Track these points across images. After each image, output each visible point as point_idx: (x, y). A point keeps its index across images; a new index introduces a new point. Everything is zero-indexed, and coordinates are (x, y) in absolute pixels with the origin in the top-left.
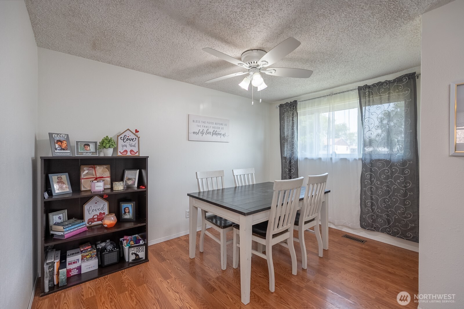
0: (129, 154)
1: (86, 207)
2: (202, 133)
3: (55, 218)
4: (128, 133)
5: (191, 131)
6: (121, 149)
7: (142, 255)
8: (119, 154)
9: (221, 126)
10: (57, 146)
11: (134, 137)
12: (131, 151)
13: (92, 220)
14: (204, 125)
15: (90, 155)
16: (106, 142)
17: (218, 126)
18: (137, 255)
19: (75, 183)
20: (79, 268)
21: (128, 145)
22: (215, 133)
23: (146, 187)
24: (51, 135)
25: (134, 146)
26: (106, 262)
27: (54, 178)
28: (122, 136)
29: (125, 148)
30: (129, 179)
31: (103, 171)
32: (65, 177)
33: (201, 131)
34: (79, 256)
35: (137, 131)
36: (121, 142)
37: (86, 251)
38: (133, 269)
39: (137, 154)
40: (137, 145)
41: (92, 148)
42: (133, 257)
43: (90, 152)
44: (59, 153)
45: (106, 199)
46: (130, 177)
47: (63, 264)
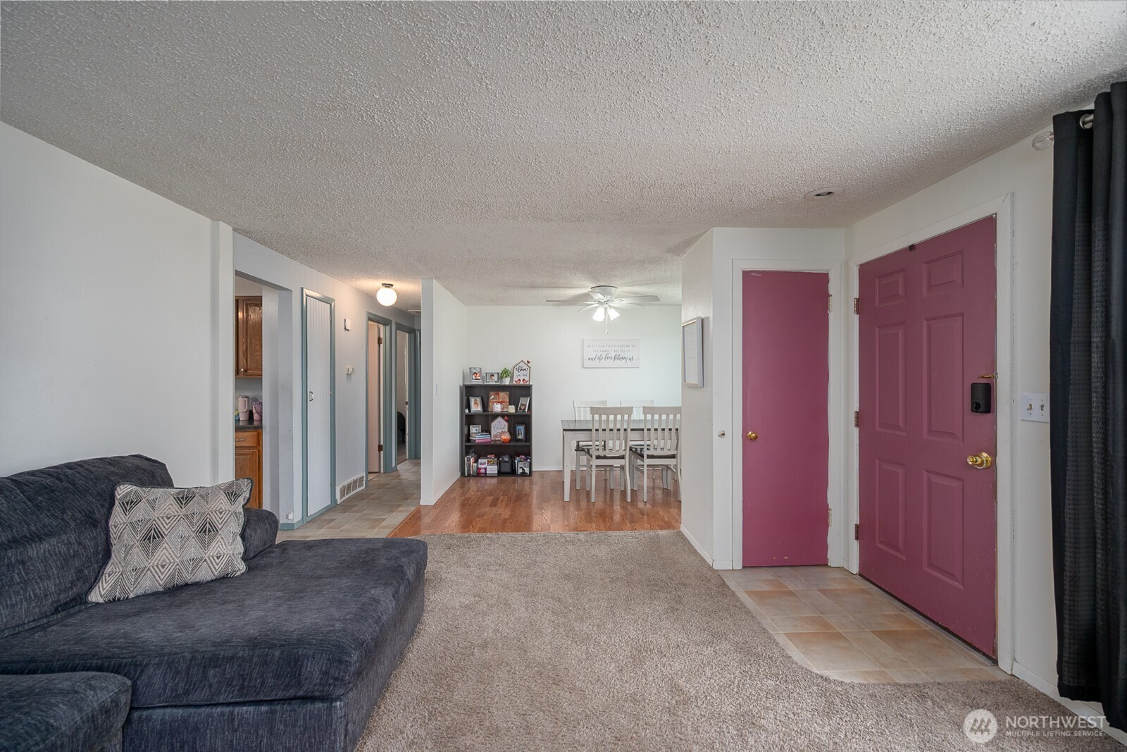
0: (522, 383)
1: (493, 425)
2: (600, 359)
3: (474, 429)
4: (522, 364)
5: (586, 357)
6: (516, 379)
7: (527, 470)
8: (514, 383)
9: (627, 349)
10: (474, 377)
11: (525, 367)
12: (524, 380)
13: (496, 436)
14: (602, 349)
15: (494, 383)
16: (505, 373)
17: (623, 348)
18: (523, 470)
19: (485, 405)
20: (485, 469)
21: (521, 375)
22: (617, 358)
23: (531, 413)
24: (470, 369)
25: (526, 375)
26: (502, 471)
27: (472, 400)
28: (517, 367)
29: (519, 378)
30: (522, 405)
31: (504, 396)
32: (479, 400)
33: (599, 356)
34: (486, 460)
35: (528, 362)
36: (516, 372)
37: (491, 458)
38: (519, 480)
39: (528, 383)
40: (528, 375)
41: (495, 378)
42: (520, 471)
43: (493, 381)
44: (474, 382)
45: (506, 420)
46: (523, 403)
47: (476, 461)
